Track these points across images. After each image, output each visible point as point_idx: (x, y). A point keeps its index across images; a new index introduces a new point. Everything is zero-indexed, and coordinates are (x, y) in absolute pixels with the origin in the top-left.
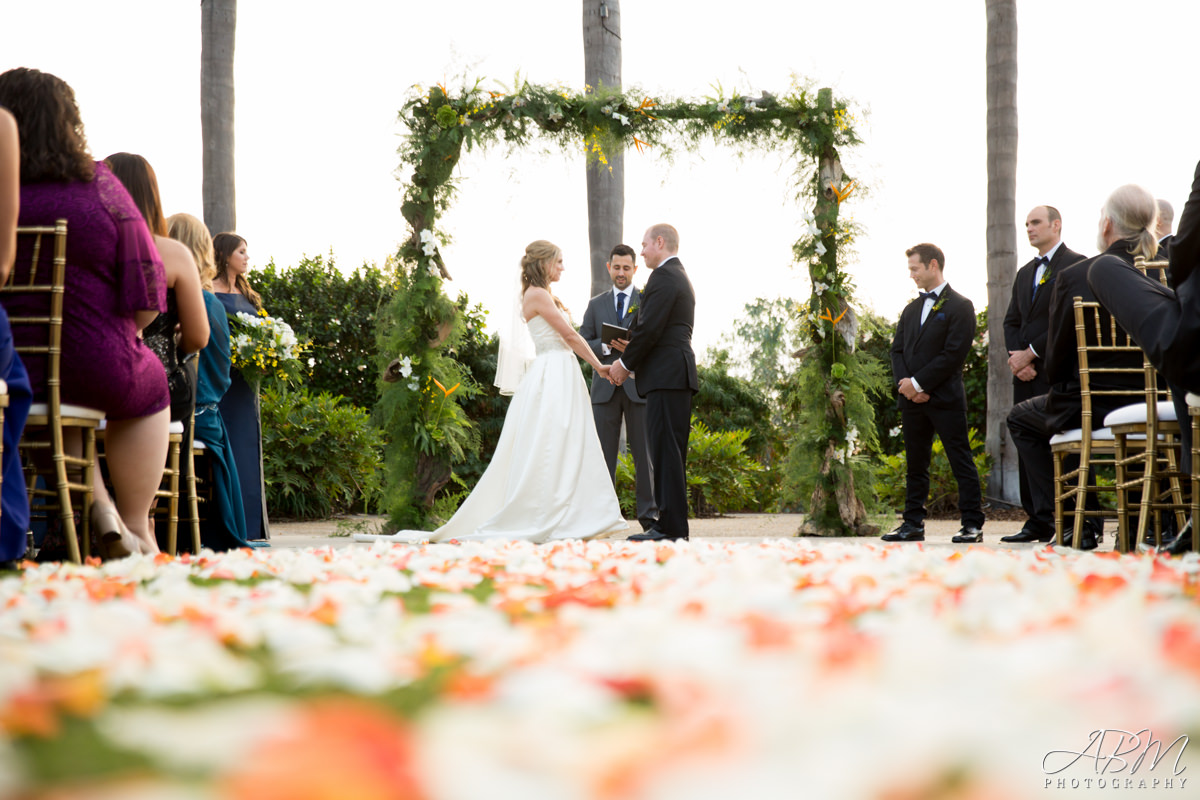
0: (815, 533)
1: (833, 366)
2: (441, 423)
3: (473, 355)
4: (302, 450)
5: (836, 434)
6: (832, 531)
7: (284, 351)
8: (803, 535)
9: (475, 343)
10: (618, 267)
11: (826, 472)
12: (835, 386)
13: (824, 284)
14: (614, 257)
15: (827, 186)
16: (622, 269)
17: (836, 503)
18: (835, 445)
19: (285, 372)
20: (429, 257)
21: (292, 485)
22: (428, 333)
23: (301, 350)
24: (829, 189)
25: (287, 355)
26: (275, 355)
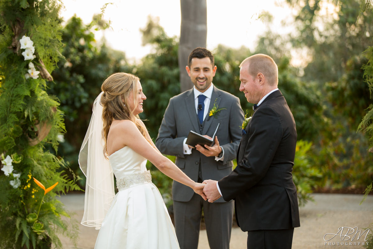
2: (41, 216)
10: (197, 70)
14: (193, 60)
16: (202, 71)
20: (28, 61)
22: (29, 132)
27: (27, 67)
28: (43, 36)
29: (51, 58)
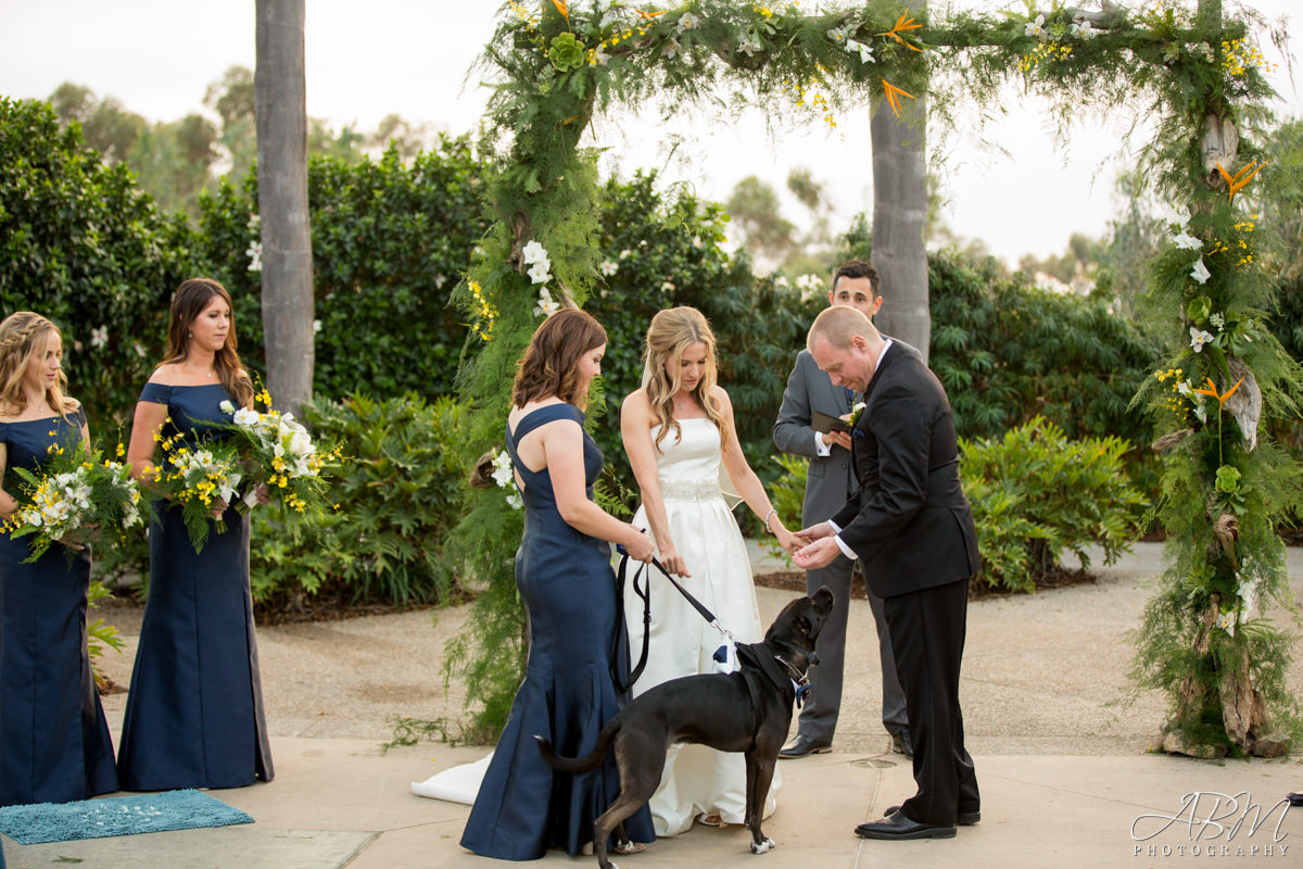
0: (1182, 750)
1: (1218, 472)
3: (702, 288)
4: (403, 502)
5: (1221, 586)
6: (1211, 750)
7: (296, 462)
8: (1162, 751)
9: (705, 271)
10: (846, 295)
11: (1204, 650)
12: (1220, 507)
13: (1205, 333)
14: (840, 279)
15: (1210, 166)
16: (852, 300)
17: (1218, 702)
18: (1219, 603)
19: (299, 497)
20: (539, 285)
21: (387, 556)
23: (322, 464)
24: (1215, 171)
25: (302, 470)
26: (283, 468)
27: (537, 296)
28: (563, 241)
29: (582, 279)
